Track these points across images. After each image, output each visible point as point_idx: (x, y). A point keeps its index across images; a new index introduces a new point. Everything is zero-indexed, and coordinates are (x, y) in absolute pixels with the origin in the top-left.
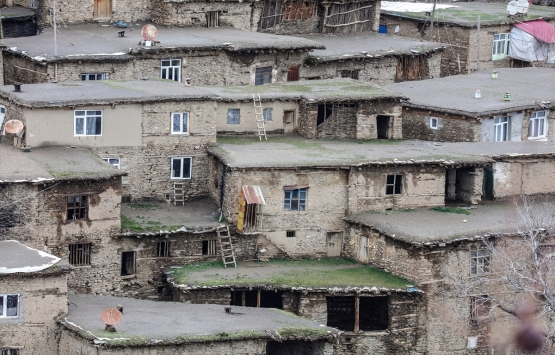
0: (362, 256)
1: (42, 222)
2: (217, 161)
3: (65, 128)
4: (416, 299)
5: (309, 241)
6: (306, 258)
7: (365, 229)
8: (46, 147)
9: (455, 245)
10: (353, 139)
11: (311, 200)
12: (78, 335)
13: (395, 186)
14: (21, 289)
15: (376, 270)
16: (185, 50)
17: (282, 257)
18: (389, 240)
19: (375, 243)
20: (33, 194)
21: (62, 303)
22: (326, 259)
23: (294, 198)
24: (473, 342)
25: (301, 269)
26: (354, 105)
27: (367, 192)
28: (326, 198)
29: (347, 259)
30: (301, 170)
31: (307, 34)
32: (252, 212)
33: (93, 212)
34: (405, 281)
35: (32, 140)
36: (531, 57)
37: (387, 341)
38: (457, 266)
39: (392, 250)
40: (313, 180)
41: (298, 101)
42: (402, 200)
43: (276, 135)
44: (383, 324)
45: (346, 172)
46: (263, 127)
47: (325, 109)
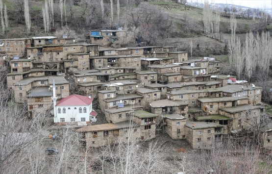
0: (222, 114)
1: (178, 111)
2: (199, 101)
3: (178, 98)
4: (232, 120)
5: (214, 112)
6: (213, 115)
7: (222, 110)
8: (176, 100)
9: (236, 113)
10: (216, 97)
11: (214, 107)
12: (189, 127)
13: (225, 104)
14: (180, 121)
15: (224, 116)
16: (190, 85)
17: (210, 115)
18: (226, 112)
19: (224, 113)
20: (177, 108)
21: (185, 123)
22: (216, 115)
23: (211, 106)
24: (239, 126)
25: (214, 116)
26: (216, 92)
27: (221, 105)
28: (216, 106)
29: (219, 114)
30: (212, 102)
31: (202, 82)
32: (206, 109)
33: (185, 109)
34: (229, 118)
35: (174, 99)
36: (232, 83)
37: (228, 126)
38: (237, 115)
39: (227, 113)
40: (214, 104)
41: (208, 92)
42: (226, 106)
43: (205, 97)
44: (227, 124)
45: (218, 102)
46: (203, 96)
47: (212, 93)
